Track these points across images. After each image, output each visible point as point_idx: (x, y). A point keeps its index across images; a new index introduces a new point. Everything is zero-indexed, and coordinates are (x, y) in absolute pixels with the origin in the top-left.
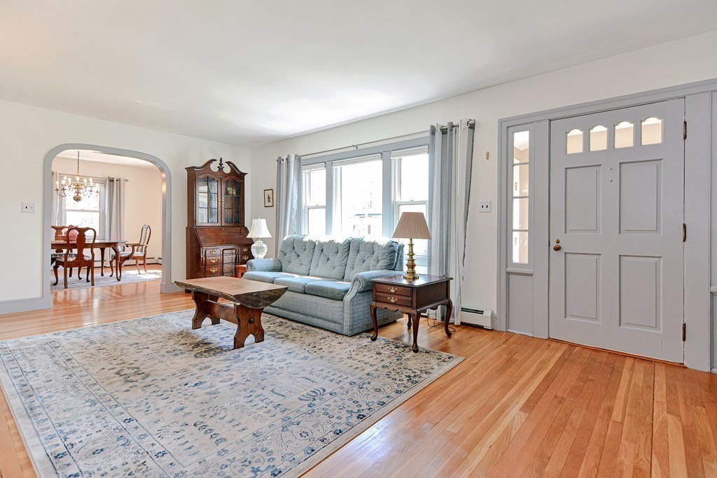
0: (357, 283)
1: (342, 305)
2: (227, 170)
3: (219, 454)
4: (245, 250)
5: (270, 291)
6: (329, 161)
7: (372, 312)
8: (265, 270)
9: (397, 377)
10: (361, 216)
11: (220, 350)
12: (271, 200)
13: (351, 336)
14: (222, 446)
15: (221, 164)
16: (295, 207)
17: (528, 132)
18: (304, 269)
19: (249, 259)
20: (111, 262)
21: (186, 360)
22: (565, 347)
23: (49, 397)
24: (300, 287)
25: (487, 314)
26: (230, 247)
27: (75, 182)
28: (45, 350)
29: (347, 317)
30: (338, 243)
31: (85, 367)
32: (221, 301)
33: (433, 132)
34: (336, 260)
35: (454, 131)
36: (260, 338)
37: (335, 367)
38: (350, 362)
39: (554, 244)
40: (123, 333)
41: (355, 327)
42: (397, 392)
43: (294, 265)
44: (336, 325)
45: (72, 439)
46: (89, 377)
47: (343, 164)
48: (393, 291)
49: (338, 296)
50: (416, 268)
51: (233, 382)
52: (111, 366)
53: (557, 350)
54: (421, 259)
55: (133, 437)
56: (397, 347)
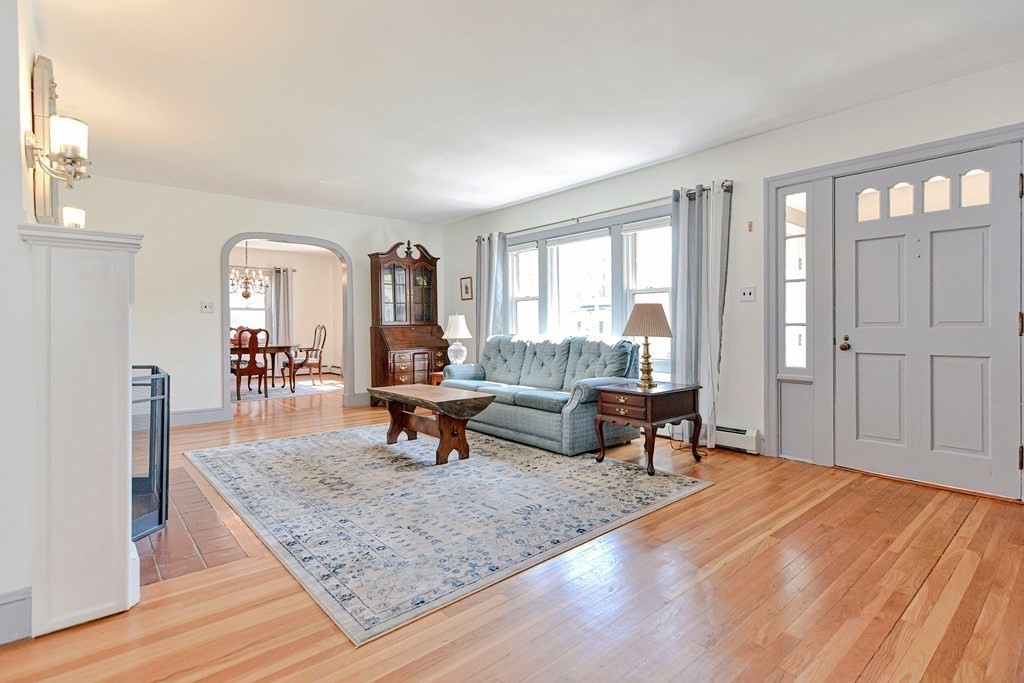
0: (578, 392)
1: (559, 419)
2: (416, 255)
3: (436, 551)
4: (440, 354)
5: (475, 399)
6: (542, 239)
7: (598, 427)
8: (465, 379)
9: (626, 498)
10: (590, 308)
11: (421, 465)
12: (469, 291)
13: (573, 456)
14: (437, 546)
15: (409, 248)
16: (500, 299)
17: (804, 194)
18: (512, 377)
19: (444, 366)
20: (282, 370)
21: (387, 473)
22: (855, 477)
23: (264, 499)
24: (509, 397)
25: (751, 434)
26: (422, 350)
27: (243, 276)
28: (243, 459)
29: (566, 432)
30: (555, 345)
31: (289, 475)
32: (418, 411)
33: (677, 199)
34: (553, 365)
35: (704, 196)
36: (464, 454)
37: (554, 485)
38: (571, 482)
39: (841, 342)
40: (314, 445)
41: (576, 445)
42: (624, 511)
43: (500, 372)
44: (554, 442)
45: (297, 532)
46: (295, 484)
47: (560, 242)
48: (622, 401)
49: (556, 408)
50: (653, 374)
51: (440, 494)
52: (313, 476)
53: (843, 479)
54: (662, 363)
55: (353, 533)
56: (629, 469)
